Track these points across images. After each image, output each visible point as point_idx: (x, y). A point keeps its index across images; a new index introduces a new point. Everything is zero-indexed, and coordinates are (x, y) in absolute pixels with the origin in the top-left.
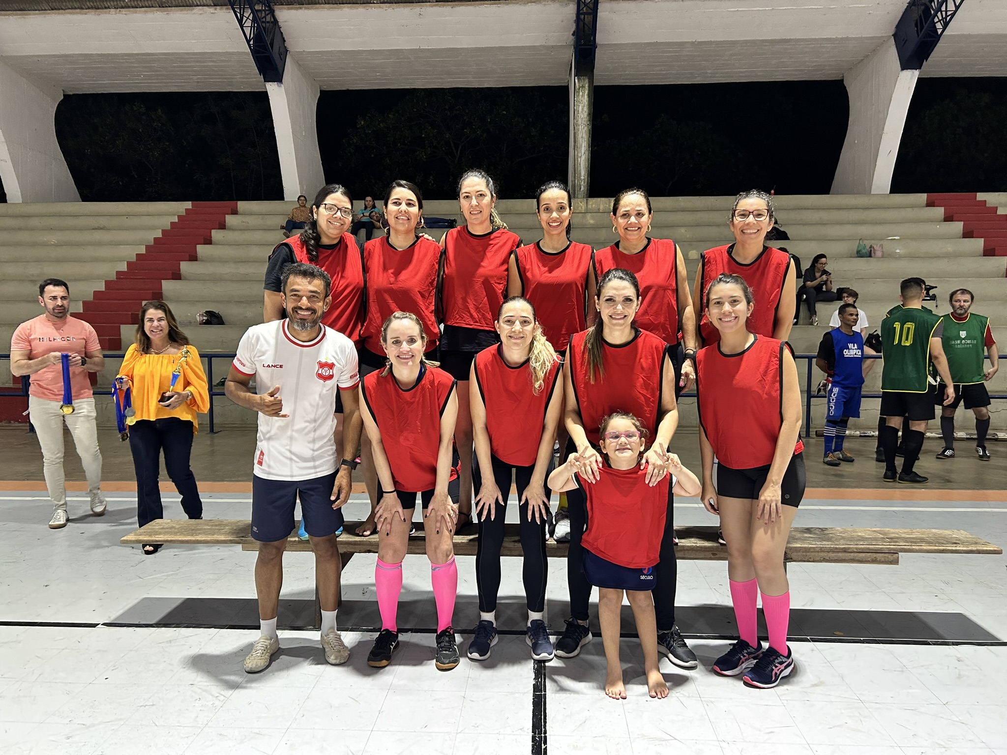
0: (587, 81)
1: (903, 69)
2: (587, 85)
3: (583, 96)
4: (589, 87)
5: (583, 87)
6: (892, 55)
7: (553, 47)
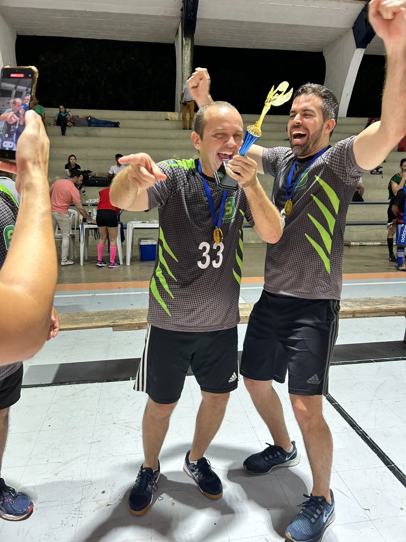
0: (190, 40)
1: (357, 48)
2: (190, 43)
3: (187, 50)
4: (191, 44)
5: (188, 44)
6: (351, 40)
7: (168, 17)
